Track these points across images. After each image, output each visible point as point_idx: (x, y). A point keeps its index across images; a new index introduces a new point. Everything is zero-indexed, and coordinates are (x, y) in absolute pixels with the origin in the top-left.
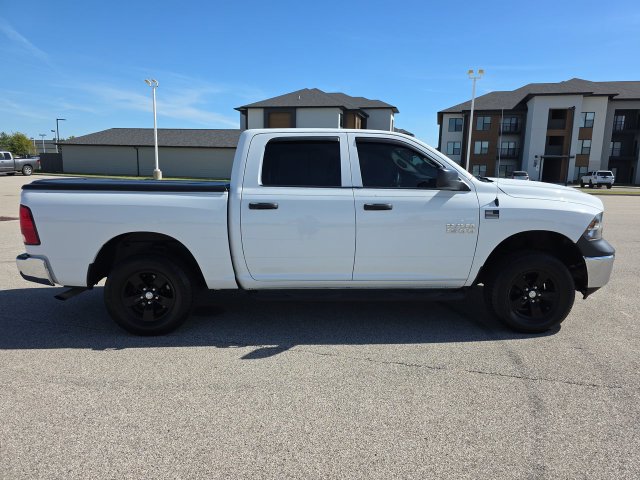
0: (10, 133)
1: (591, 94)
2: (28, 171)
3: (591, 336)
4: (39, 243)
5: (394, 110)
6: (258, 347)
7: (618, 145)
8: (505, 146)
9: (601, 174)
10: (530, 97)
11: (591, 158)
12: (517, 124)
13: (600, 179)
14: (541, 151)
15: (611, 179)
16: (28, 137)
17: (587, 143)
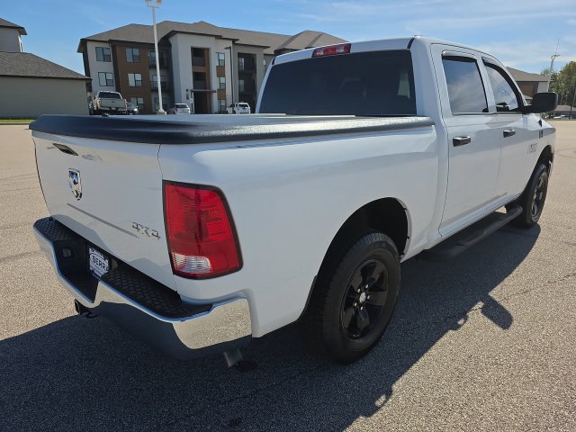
5: (22, 31)
10: (173, 33)
14: (190, 85)
15: (248, 110)
17: (222, 80)
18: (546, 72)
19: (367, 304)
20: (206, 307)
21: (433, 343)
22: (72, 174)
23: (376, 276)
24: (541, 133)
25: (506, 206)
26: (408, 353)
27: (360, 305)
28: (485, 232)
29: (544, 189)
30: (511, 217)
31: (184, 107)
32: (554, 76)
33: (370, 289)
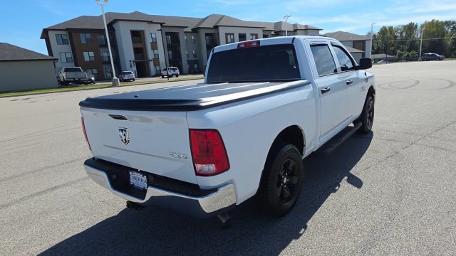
1: (151, 22)
9: (172, 69)
10: (115, 21)
11: (160, 61)
13: (172, 72)
14: (133, 58)
15: (177, 71)
17: (156, 52)
18: (369, 33)
19: (287, 184)
20: (215, 190)
21: (324, 201)
22: (122, 130)
23: (290, 168)
24: (367, 80)
25: (353, 123)
26: (311, 208)
27: (284, 185)
28: (344, 139)
29: (372, 110)
30: (357, 129)
31: (130, 73)
32: (374, 36)
33: (289, 175)
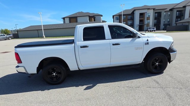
0: (4, 29)
1: (149, 9)
2: (10, 38)
3: (172, 73)
4: (22, 63)
6: (87, 86)
7: (156, 21)
8: (129, 23)
9: (153, 28)
10: (135, 10)
11: (150, 24)
12: (132, 17)
13: (152, 29)
15: (155, 29)
16: (9, 30)
17: (149, 21)
33: (57, 73)
